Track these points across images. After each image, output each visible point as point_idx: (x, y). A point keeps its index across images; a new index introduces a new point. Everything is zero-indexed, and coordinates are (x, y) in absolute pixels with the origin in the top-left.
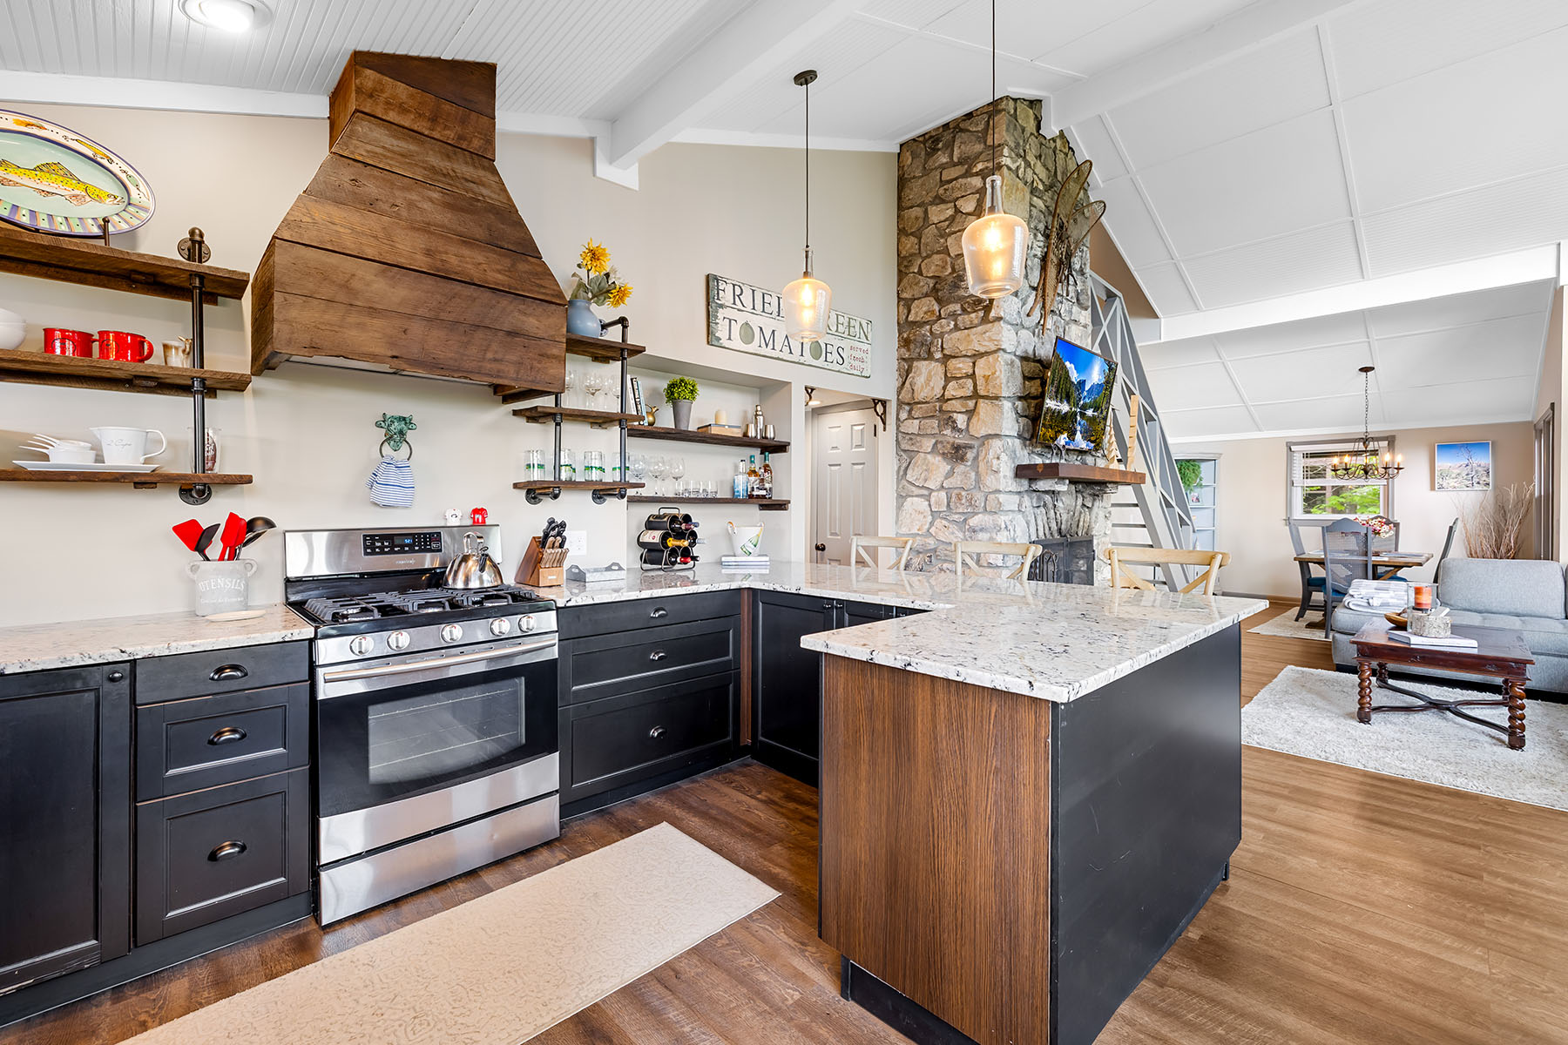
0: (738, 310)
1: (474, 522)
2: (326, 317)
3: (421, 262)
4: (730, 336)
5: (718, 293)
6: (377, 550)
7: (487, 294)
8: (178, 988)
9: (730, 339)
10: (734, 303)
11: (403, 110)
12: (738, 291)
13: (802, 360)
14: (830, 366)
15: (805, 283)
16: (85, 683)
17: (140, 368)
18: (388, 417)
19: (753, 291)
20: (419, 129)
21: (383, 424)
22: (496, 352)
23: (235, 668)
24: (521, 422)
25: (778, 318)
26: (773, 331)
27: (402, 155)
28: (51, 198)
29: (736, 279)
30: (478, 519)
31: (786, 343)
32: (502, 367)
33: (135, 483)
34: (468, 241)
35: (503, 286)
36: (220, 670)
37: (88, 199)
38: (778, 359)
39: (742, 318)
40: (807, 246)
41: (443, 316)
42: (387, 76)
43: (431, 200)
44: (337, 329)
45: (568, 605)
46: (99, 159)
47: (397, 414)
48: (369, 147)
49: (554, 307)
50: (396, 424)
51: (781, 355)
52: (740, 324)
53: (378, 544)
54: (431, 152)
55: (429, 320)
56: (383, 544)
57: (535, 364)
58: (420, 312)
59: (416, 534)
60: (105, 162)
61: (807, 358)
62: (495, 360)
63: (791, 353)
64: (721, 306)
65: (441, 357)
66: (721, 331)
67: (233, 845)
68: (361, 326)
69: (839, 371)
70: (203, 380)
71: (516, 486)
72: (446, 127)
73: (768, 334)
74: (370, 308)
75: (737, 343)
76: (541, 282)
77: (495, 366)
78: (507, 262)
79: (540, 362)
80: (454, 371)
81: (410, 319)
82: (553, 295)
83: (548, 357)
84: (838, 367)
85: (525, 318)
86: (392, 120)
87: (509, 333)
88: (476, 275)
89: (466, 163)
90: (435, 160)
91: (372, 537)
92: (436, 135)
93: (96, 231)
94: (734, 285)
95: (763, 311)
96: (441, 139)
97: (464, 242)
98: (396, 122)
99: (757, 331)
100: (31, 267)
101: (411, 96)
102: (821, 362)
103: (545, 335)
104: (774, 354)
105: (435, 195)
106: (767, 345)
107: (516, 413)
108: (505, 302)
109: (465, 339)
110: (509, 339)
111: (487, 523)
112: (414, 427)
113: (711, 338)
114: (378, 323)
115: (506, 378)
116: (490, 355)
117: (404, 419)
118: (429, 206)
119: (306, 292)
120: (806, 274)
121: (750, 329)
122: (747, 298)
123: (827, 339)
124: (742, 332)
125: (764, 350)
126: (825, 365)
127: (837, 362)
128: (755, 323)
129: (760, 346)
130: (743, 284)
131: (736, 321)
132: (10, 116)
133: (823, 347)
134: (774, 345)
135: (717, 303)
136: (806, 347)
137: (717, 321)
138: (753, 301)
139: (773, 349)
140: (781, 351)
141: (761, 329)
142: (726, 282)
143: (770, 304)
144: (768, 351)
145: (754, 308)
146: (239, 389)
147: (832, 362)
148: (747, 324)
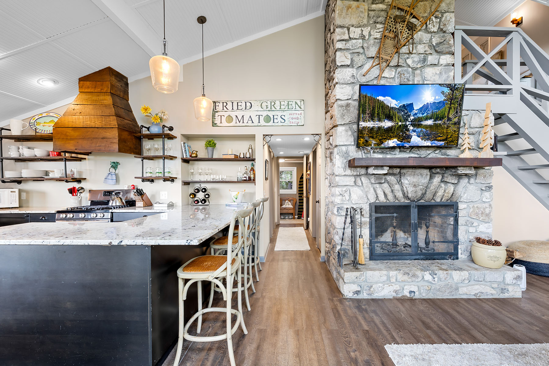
0: (225, 111)
4: (221, 121)
5: (215, 108)
9: (221, 123)
10: (223, 109)
11: (88, 88)
12: (225, 104)
13: (259, 124)
14: (277, 124)
15: (203, 99)
18: (111, 162)
19: (233, 103)
20: (92, 91)
22: (99, 144)
25: (246, 110)
26: (243, 116)
29: (224, 100)
31: (250, 119)
32: (101, 148)
33: (56, 180)
34: (95, 117)
38: (246, 126)
39: (226, 114)
40: (203, 85)
41: (86, 137)
43: (90, 108)
49: (114, 129)
51: (247, 125)
52: (225, 117)
53: (106, 194)
54: (94, 96)
55: (83, 139)
57: (110, 145)
58: (81, 137)
61: (262, 123)
62: (99, 146)
63: (253, 122)
64: (217, 112)
66: (217, 121)
68: (69, 143)
69: (282, 126)
72: (98, 88)
73: (240, 118)
74: (71, 139)
75: (225, 123)
76: (111, 123)
77: (99, 148)
78: (103, 119)
82: (113, 126)
83: (113, 143)
84: (282, 124)
85: (106, 134)
87: (102, 138)
88: (93, 125)
89: (102, 96)
90: (95, 98)
91: (105, 192)
92: (96, 91)
94: (223, 103)
95: (238, 109)
98: (87, 92)
99: (234, 118)
101: (90, 84)
102: (271, 123)
103: (112, 137)
104: (243, 125)
106: (240, 122)
108: (100, 130)
109: (91, 142)
110: (102, 140)
113: (214, 124)
114: (72, 142)
115: (102, 150)
116: (97, 145)
118: (89, 110)
119: (58, 138)
121: (231, 118)
122: (229, 106)
123: (273, 113)
124: (227, 119)
125: (238, 124)
126: (274, 124)
127: (281, 122)
128: (233, 114)
129: (236, 123)
130: (228, 101)
131: (224, 116)
132: (45, 114)
133: (272, 117)
134: (243, 121)
135: (215, 111)
136: (262, 119)
137: (215, 117)
138: (233, 106)
139: (243, 123)
140: (247, 123)
141: (236, 116)
142: (219, 103)
143: (241, 106)
144: (241, 124)
145: (233, 109)
146: (85, 159)
147: (278, 122)
148: (229, 116)
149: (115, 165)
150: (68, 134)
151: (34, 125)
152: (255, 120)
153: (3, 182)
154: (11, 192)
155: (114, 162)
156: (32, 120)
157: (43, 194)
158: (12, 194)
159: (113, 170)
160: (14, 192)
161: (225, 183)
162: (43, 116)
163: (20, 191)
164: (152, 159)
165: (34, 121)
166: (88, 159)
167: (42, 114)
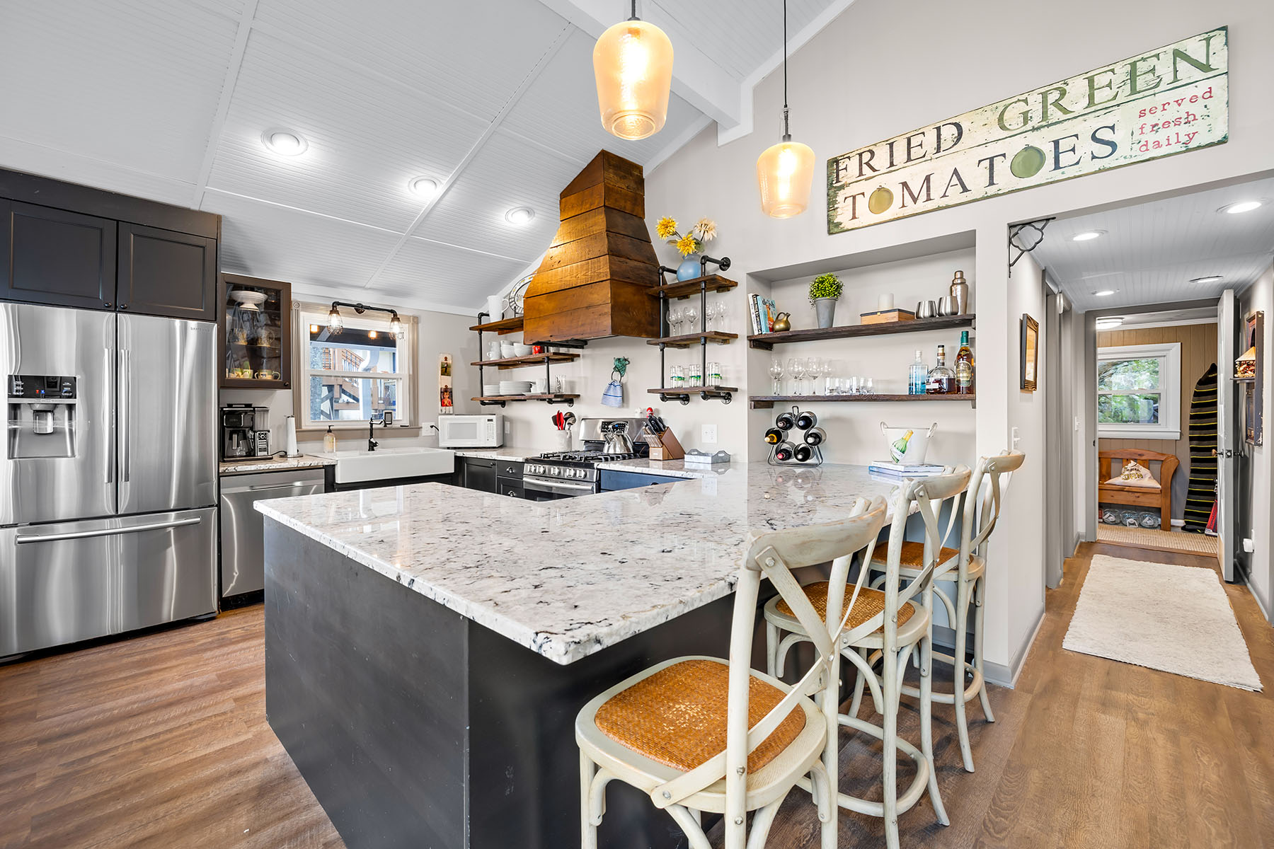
0: (866, 179)
2: (534, 325)
3: (558, 286)
4: (854, 213)
5: (837, 176)
7: (579, 290)
9: (854, 217)
10: (861, 174)
11: (573, 208)
12: (867, 157)
13: (992, 190)
14: (1071, 172)
15: (784, 148)
19: (891, 145)
20: (577, 213)
25: (938, 155)
26: (928, 179)
29: (862, 145)
31: (955, 180)
32: (585, 328)
35: (583, 282)
38: (939, 209)
39: (869, 187)
42: (568, 196)
43: (572, 249)
49: (605, 283)
51: (944, 202)
52: (868, 195)
53: (607, 427)
54: (580, 222)
57: (598, 321)
58: (557, 311)
61: (1004, 178)
63: (965, 189)
64: (842, 187)
66: (843, 216)
68: (542, 326)
69: (1100, 171)
72: (586, 203)
73: (916, 187)
74: (544, 316)
75: (865, 216)
81: (554, 316)
82: (603, 276)
83: (604, 314)
84: (1098, 164)
85: (593, 296)
87: (587, 308)
90: (581, 226)
91: (604, 423)
92: (583, 211)
94: (860, 155)
95: (909, 159)
99: (897, 191)
101: (576, 198)
102: (1044, 175)
103: (600, 302)
104: (930, 205)
105: (574, 246)
106: (915, 200)
108: (584, 291)
110: (587, 311)
113: (833, 227)
115: (586, 334)
116: (580, 323)
120: (787, 137)
121: (885, 194)
122: (881, 161)
123: (1055, 132)
124: (873, 201)
125: (911, 208)
126: (1058, 175)
127: (1094, 157)
128: (892, 182)
129: (903, 206)
130: (875, 145)
131: (863, 194)
133: (1048, 149)
134: (928, 195)
135: (836, 187)
136: (1002, 167)
137: (836, 206)
138: (892, 155)
139: (929, 199)
140: (944, 196)
141: (905, 184)
142: (849, 158)
143: (921, 145)
144: (921, 205)
145: (892, 164)
146: (578, 356)
147: (1078, 163)
148: (880, 189)
149: (621, 366)
150: (541, 307)
151: (514, 301)
152: (976, 179)
153: (483, 403)
154: (489, 420)
155: (619, 359)
156: (512, 293)
158: (490, 425)
159: (617, 376)
160: (491, 420)
161: (869, 400)
163: (504, 419)
164: (686, 346)
165: (514, 295)
167: (523, 280)
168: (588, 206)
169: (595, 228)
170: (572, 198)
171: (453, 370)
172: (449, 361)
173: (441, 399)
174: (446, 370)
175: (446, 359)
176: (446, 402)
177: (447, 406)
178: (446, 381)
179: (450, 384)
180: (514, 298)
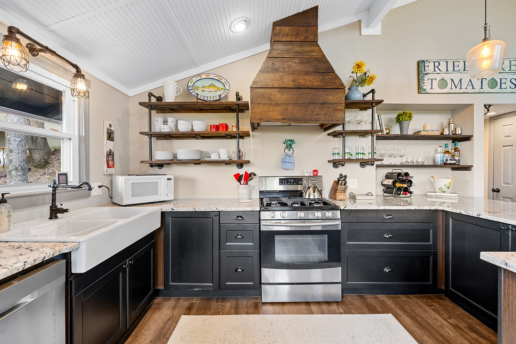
0: (437, 74)
1: (314, 175)
2: (264, 109)
3: (291, 85)
5: (424, 68)
6: (283, 183)
7: (314, 91)
8: (228, 305)
9: (432, 88)
10: (435, 71)
11: (287, 35)
12: (437, 64)
13: (482, 91)
14: (504, 91)
15: (484, 45)
16: (210, 216)
17: (226, 133)
18: (287, 140)
19: (447, 62)
20: (292, 40)
21: (285, 143)
23: (241, 217)
24: (331, 138)
25: (464, 72)
26: (461, 80)
27: (287, 51)
28: (211, 92)
29: (435, 58)
30: (315, 174)
31: (470, 84)
32: (319, 117)
33: (225, 163)
34: (307, 73)
35: (319, 86)
36: (238, 217)
37: (218, 91)
38: (464, 93)
39: (439, 77)
40: (486, 24)
41: (298, 102)
42: (282, 26)
43: (295, 63)
44: (267, 112)
45: (345, 209)
46: (220, 80)
47: (289, 139)
48: (277, 52)
49: (339, 90)
50: (289, 142)
51: (466, 91)
52: (438, 80)
53: (283, 181)
54: (296, 47)
55: (294, 104)
56: (285, 181)
57: (332, 114)
58: (291, 102)
59: (295, 178)
60: (221, 80)
61: (486, 88)
62: (317, 115)
63: (473, 88)
64: (427, 74)
65: (298, 116)
66: (427, 86)
67: (241, 269)
68: (273, 110)
69: (511, 93)
70: (239, 134)
71: (329, 161)
72: (301, 36)
73: (456, 82)
74: (276, 104)
75: (436, 89)
76: (334, 81)
77: (317, 117)
78: (321, 77)
79: (334, 113)
80: (303, 121)
81: (288, 105)
82: (339, 85)
83: (337, 110)
84: (511, 90)
85: (328, 97)
86: (284, 41)
87: (322, 104)
88: (309, 84)
89: (308, 46)
90: (297, 49)
91: (282, 179)
92: (298, 40)
93: (218, 98)
94: (434, 62)
95: (454, 70)
96: (299, 40)
97: (306, 74)
98: (285, 41)
99: (449, 82)
100: (209, 111)
101: (290, 30)
102: (497, 89)
103: (336, 102)
104: (461, 91)
105: (297, 61)
106: (456, 87)
107: (329, 134)
108: (320, 92)
109: (306, 109)
110: (322, 106)
111: (318, 175)
112: (295, 143)
113: (420, 89)
114: (278, 108)
115: (321, 121)
116: (315, 113)
117: (291, 140)
118: (295, 65)
119: (258, 103)
120: (485, 39)
121: (445, 81)
122: (443, 67)
123: (501, 76)
124: (440, 84)
125: (454, 90)
126: (500, 91)
127: (510, 88)
128: (448, 77)
129: (451, 89)
130: (440, 60)
131: (436, 79)
132: (204, 75)
133: (499, 81)
134: (461, 87)
135: (424, 73)
136: (485, 83)
137: (424, 81)
138: (447, 67)
139: (461, 88)
140: (466, 88)
141: (452, 80)
142: (429, 62)
143: (458, 66)
144: (458, 90)
145: (447, 70)
146: (249, 136)
147: (506, 88)
148: (443, 79)
149: (289, 144)
150: (272, 97)
152: (477, 84)
153: (152, 165)
154: (168, 179)
156: (190, 83)
157: (192, 182)
158: (168, 183)
162: (202, 77)
163: (176, 179)
165: (192, 84)
166: (253, 136)
167: (199, 75)
168: (302, 38)
169: (314, 54)
170: (287, 29)
171: (116, 136)
172: (113, 128)
173: (107, 162)
174: (110, 136)
175: (110, 126)
176: (110, 164)
177: (111, 167)
178: (109, 145)
179: (113, 148)
180: (193, 87)
